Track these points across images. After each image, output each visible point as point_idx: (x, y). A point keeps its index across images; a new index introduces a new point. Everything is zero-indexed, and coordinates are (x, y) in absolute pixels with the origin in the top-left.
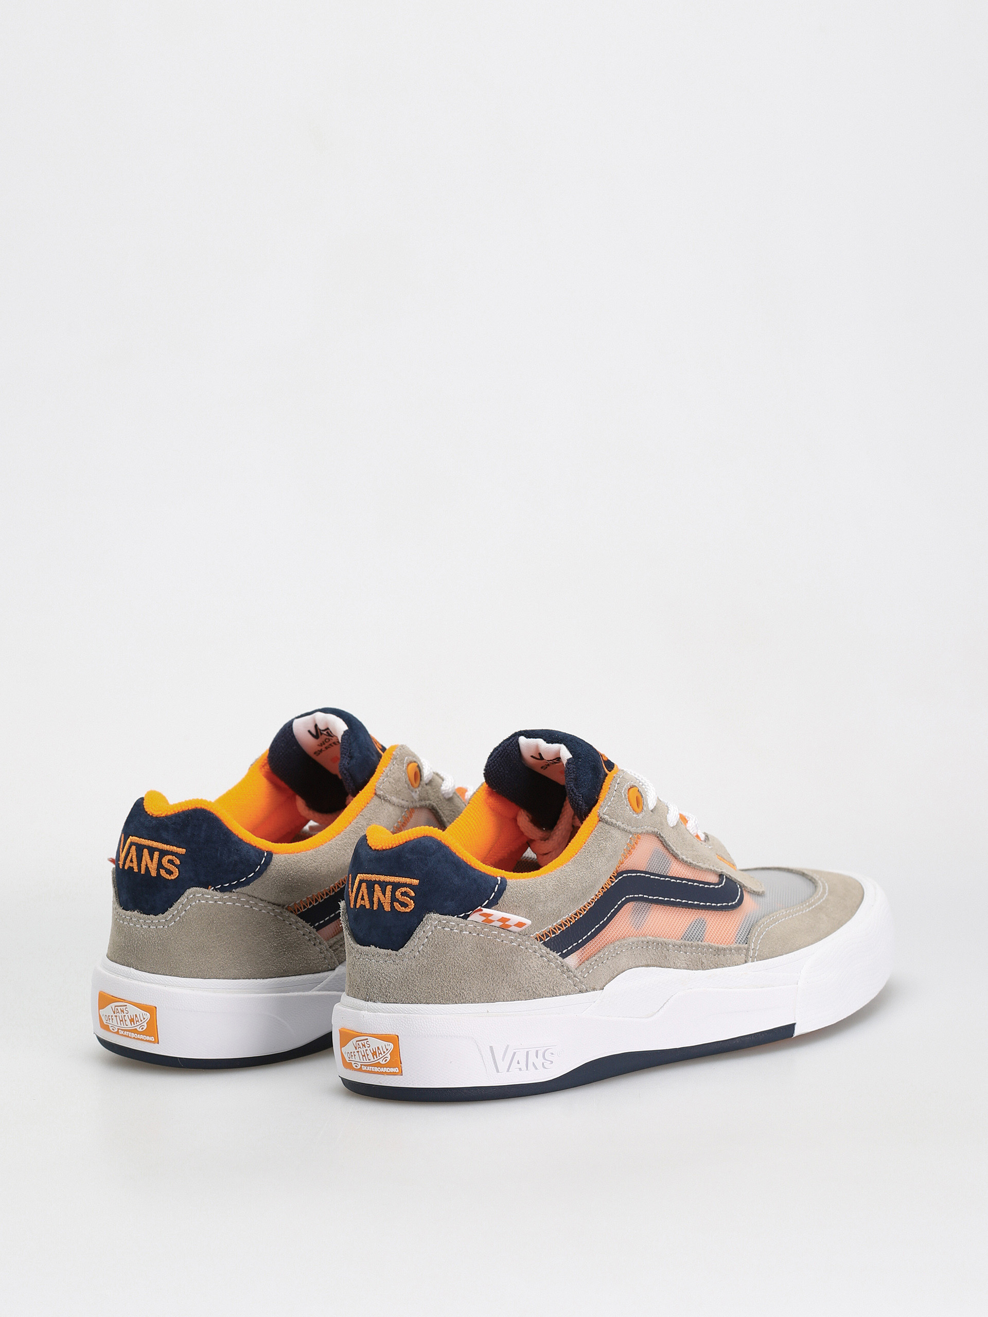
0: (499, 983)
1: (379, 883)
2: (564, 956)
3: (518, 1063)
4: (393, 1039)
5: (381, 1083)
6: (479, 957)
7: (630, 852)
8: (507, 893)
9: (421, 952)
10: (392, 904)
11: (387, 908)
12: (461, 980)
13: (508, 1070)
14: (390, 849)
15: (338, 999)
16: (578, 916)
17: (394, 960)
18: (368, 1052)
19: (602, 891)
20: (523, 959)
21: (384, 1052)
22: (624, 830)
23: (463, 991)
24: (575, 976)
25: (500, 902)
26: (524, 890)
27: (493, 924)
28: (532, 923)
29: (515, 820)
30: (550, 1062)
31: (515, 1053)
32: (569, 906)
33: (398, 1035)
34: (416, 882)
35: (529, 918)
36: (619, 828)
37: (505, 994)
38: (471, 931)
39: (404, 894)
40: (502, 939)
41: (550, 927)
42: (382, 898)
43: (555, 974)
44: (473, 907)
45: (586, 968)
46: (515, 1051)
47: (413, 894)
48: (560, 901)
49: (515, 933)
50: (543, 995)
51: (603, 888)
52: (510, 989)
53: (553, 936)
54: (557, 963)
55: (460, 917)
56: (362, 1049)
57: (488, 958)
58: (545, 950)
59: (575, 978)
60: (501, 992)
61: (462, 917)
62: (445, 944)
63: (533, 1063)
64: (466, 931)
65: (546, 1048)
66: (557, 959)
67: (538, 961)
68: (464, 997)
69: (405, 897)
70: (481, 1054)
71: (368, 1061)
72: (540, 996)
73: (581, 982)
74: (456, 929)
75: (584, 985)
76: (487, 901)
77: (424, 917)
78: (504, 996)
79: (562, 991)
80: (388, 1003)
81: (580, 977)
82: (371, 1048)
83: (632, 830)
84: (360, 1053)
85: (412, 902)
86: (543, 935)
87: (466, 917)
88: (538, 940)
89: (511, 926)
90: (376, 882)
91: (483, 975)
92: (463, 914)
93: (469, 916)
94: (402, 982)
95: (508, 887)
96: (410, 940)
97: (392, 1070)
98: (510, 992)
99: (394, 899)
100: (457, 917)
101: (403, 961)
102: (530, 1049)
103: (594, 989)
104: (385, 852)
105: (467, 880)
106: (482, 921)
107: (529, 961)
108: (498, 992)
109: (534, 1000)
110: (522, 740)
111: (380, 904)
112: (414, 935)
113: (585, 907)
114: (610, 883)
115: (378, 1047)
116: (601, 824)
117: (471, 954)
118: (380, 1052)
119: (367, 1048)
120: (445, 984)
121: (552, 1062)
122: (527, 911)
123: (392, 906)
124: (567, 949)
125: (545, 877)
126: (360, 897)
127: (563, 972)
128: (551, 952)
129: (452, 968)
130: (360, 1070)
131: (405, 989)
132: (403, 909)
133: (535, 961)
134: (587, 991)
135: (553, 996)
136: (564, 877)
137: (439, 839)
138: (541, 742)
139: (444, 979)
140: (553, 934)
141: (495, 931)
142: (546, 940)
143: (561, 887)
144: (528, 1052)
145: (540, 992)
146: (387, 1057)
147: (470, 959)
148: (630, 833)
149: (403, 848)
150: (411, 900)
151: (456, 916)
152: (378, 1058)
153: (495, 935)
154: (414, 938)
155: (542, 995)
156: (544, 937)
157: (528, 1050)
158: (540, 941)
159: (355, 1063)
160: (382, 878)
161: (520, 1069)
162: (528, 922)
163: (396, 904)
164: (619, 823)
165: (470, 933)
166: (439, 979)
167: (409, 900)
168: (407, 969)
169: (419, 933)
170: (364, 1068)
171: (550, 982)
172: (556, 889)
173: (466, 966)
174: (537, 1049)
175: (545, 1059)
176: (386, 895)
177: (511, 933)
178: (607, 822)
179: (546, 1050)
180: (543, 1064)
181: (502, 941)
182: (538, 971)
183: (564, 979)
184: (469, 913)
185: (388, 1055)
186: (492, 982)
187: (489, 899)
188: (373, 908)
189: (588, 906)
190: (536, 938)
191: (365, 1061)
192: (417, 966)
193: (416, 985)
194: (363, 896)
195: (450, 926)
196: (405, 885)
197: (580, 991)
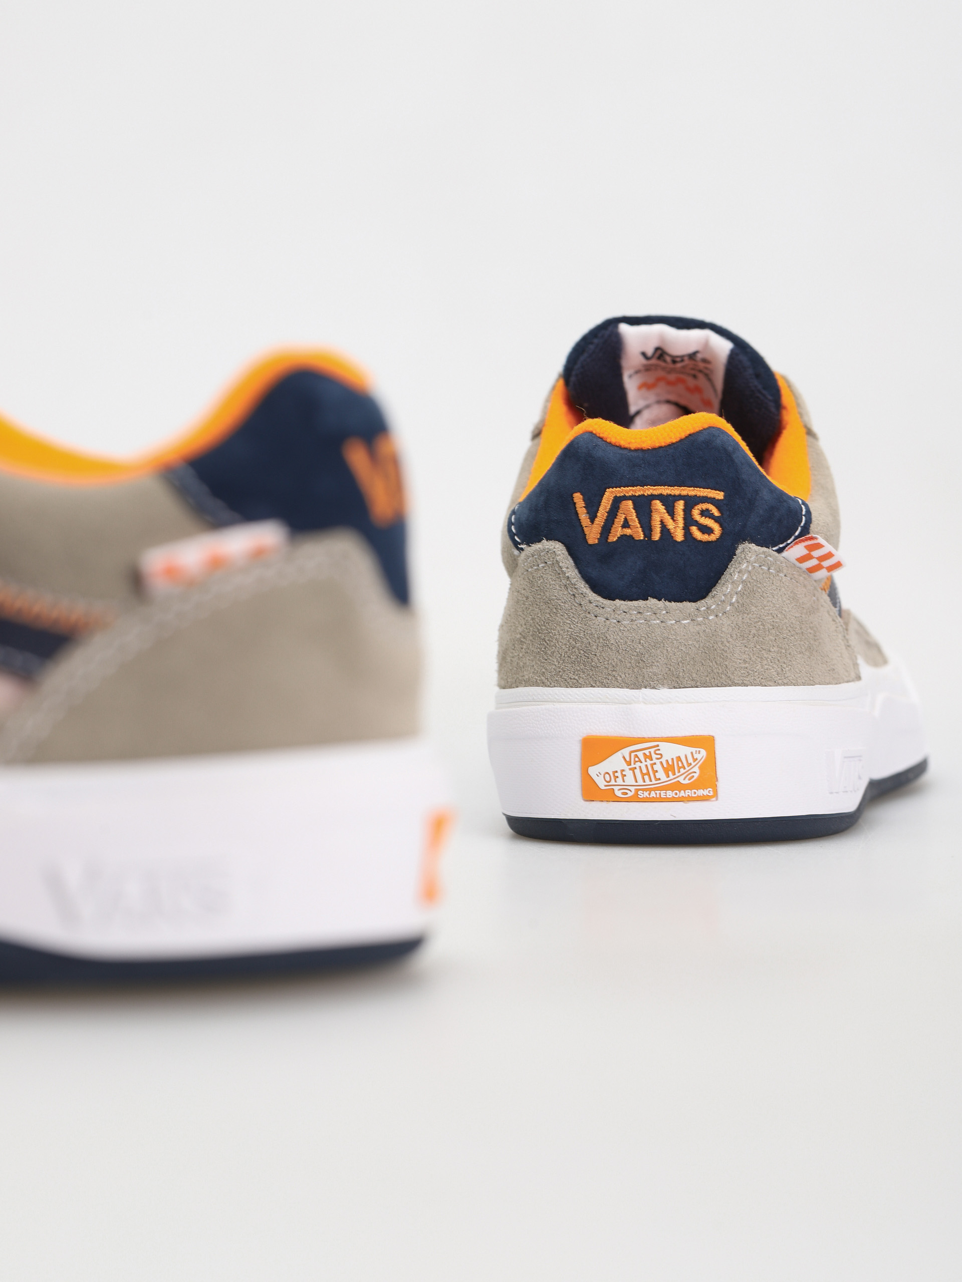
0: (814, 656)
1: (660, 497)
4: (706, 742)
9: (735, 606)
10: (686, 528)
11: (679, 536)
14: (668, 446)
17: (692, 617)
18: (658, 767)
21: (688, 765)
33: (713, 735)
34: (719, 495)
39: (705, 513)
42: (667, 521)
43: (843, 648)
47: (716, 513)
55: (775, 551)
56: (643, 764)
57: (802, 616)
60: (817, 669)
64: (782, 572)
67: (832, 628)
69: (706, 518)
71: (654, 782)
72: (842, 680)
74: (774, 569)
76: (799, 529)
77: (737, 548)
80: (682, 688)
82: (662, 760)
84: (637, 772)
85: (718, 525)
87: (781, 550)
90: (653, 497)
91: (800, 642)
97: (701, 792)
99: (689, 521)
101: (706, 618)
104: (661, 452)
107: (828, 625)
111: (666, 532)
112: (725, 578)
115: (677, 758)
117: (788, 608)
118: (680, 765)
119: (655, 761)
123: (687, 534)
126: (618, 524)
130: (635, 799)
132: (704, 537)
145: (841, 672)
146: (695, 772)
147: (788, 617)
149: (691, 444)
150: (715, 522)
152: (677, 774)
155: (842, 677)
159: (622, 789)
160: (666, 490)
163: (693, 529)
165: (785, 576)
167: (712, 522)
169: (731, 573)
170: (645, 795)
176: (675, 517)
182: (835, 642)
185: (696, 769)
186: (808, 654)
187: (801, 526)
188: (650, 539)
192: (729, 626)
194: (626, 521)
195: (768, 563)
196: (704, 500)
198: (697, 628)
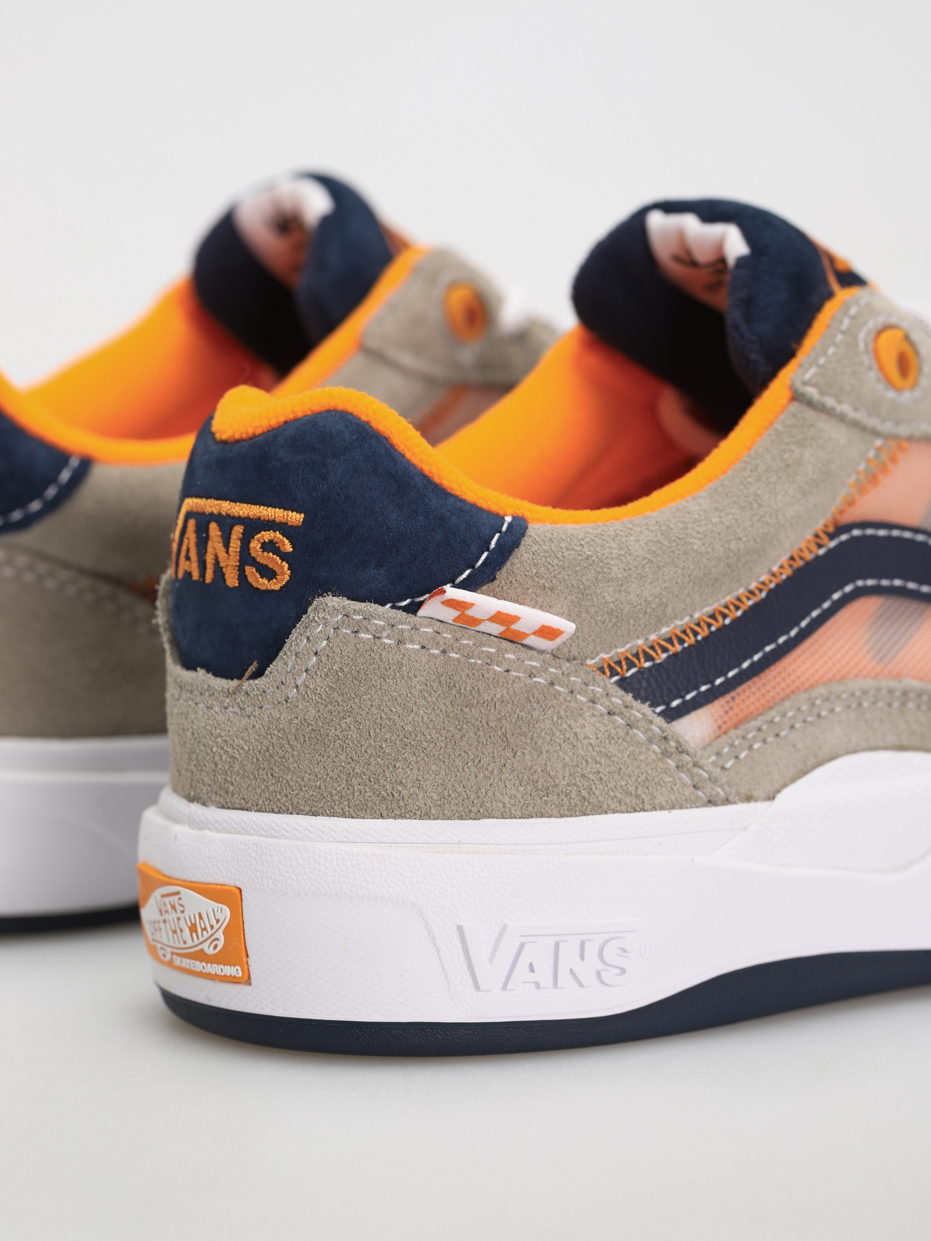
0: (492, 773)
1: (219, 518)
2: (671, 715)
3: (532, 969)
4: (232, 897)
5: (209, 1000)
6: (443, 708)
7: (873, 479)
8: (522, 557)
9: (302, 690)
10: (241, 570)
11: (232, 580)
12: (397, 760)
13: (504, 987)
14: (251, 438)
15: (150, 796)
16: (717, 620)
17: (242, 705)
19: (791, 566)
20: (560, 717)
21: (212, 927)
22: (856, 425)
23: (400, 788)
24: (696, 765)
25: (502, 575)
26: (568, 549)
27: (482, 627)
28: (577, 629)
29: (652, 410)
30: (618, 971)
31: (522, 945)
32: (688, 595)
33: (241, 887)
34: (296, 518)
35: (569, 618)
36: (841, 418)
37: (506, 800)
38: (425, 643)
39: (269, 546)
40: (506, 667)
41: (640, 642)
42: (222, 555)
43: (642, 757)
44: (432, 586)
45: (732, 745)
46: (523, 939)
47: (288, 547)
48: (665, 582)
49: (542, 652)
50: (608, 806)
51: (792, 558)
52: (522, 789)
53: (647, 665)
54: (651, 730)
55: (399, 608)
56: (172, 916)
57: (467, 710)
58: (620, 698)
59: (695, 770)
60: (498, 794)
61: (405, 609)
62: (358, 672)
63: (571, 971)
64: (412, 642)
65: (607, 937)
66: (651, 722)
67: (598, 725)
68: (401, 803)
69: (271, 554)
70: (435, 944)
71: (182, 945)
72: (599, 809)
73: (713, 780)
74: (388, 637)
75: (722, 787)
76: (468, 572)
77: (310, 604)
78: (504, 806)
79: (660, 799)
80: (229, 808)
81: (710, 768)
82: (186, 914)
83: (887, 427)
85: (286, 566)
86: (619, 663)
87: (413, 609)
88: (604, 673)
89: (528, 635)
90: (212, 517)
91: (450, 751)
92: (408, 601)
93: (421, 604)
94: (258, 760)
95: (526, 541)
96: (278, 658)
97: (230, 970)
98: (519, 796)
99: (245, 558)
100: (392, 607)
101: (261, 707)
102: (565, 938)
103: (749, 798)
104: (237, 447)
105: (421, 518)
106: (454, 620)
107: (576, 721)
108: (490, 794)
109: (584, 818)
110: (656, 221)
111: (219, 571)
112: (285, 648)
113: (739, 599)
114: (813, 547)
115: (200, 914)
116: (795, 407)
117: (425, 698)
118: (203, 926)
119: (179, 914)
120: (357, 770)
121: (623, 971)
122: (572, 601)
123: (242, 577)
124: (682, 697)
125: (631, 522)
126: (183, 554)
127: (666, 754)
128: (637, 704)
129: (375, 730)
130: (171, 965)
131: (265, 777)
132: (263, 584)
133: (590, 724)
134: (727, 801)
135: (635, 811)
136: (681, 525)
137: (364, 418)
138: (690, 223)
139: (355, 757)
140: (646, 660)
141: (490, 646)
142: (629, 674)
143: (670, 547)
144: (557, 945)
145: (601, 798)
146: (217, 939)
147: (421, 712)
148: (876, 433)
149: (275, 437)
150: (283, 561)
151: (389, 605)
152: (201, 939)
153: (489, 655)
154: (285, 654)
155: (605, 806)
156: (621, 668)
157: (558, 939)
158: (612, 676)
159: (162, 949)
160: (226, 507)
161: (537, 985)
162: (568, 627)
163: (250, 570)
164: (845, 408)
165: (423, 647)
166: (343, 757)
167: (280, 561)
168: (269, 728)
169: (296, 641)
170: (178, 961)
171: (630, 776)
172: (654, 552)
173: (409, 728)
174: (584, 937)
175: (606, 964)
176: (231, 549)
177: (531, 653)
178: (810, 403)
179: (606, 943)
180: (598, 974)
181: (508, 671)
182: (597, 749)
183: (666, 771)
184: (422, 599)
185: (220, 935)
186: (473, 769)
187: (473, 567)
188: (204, 580)
189: (749, 599)
190: (601, 670)
191: (177, 945)
192: (290, 722)
193: (289, 769)
194: (188, 550)
195: (372, 628)
196: (271, 525)
197: (710, 802)
198: (245, 721)
